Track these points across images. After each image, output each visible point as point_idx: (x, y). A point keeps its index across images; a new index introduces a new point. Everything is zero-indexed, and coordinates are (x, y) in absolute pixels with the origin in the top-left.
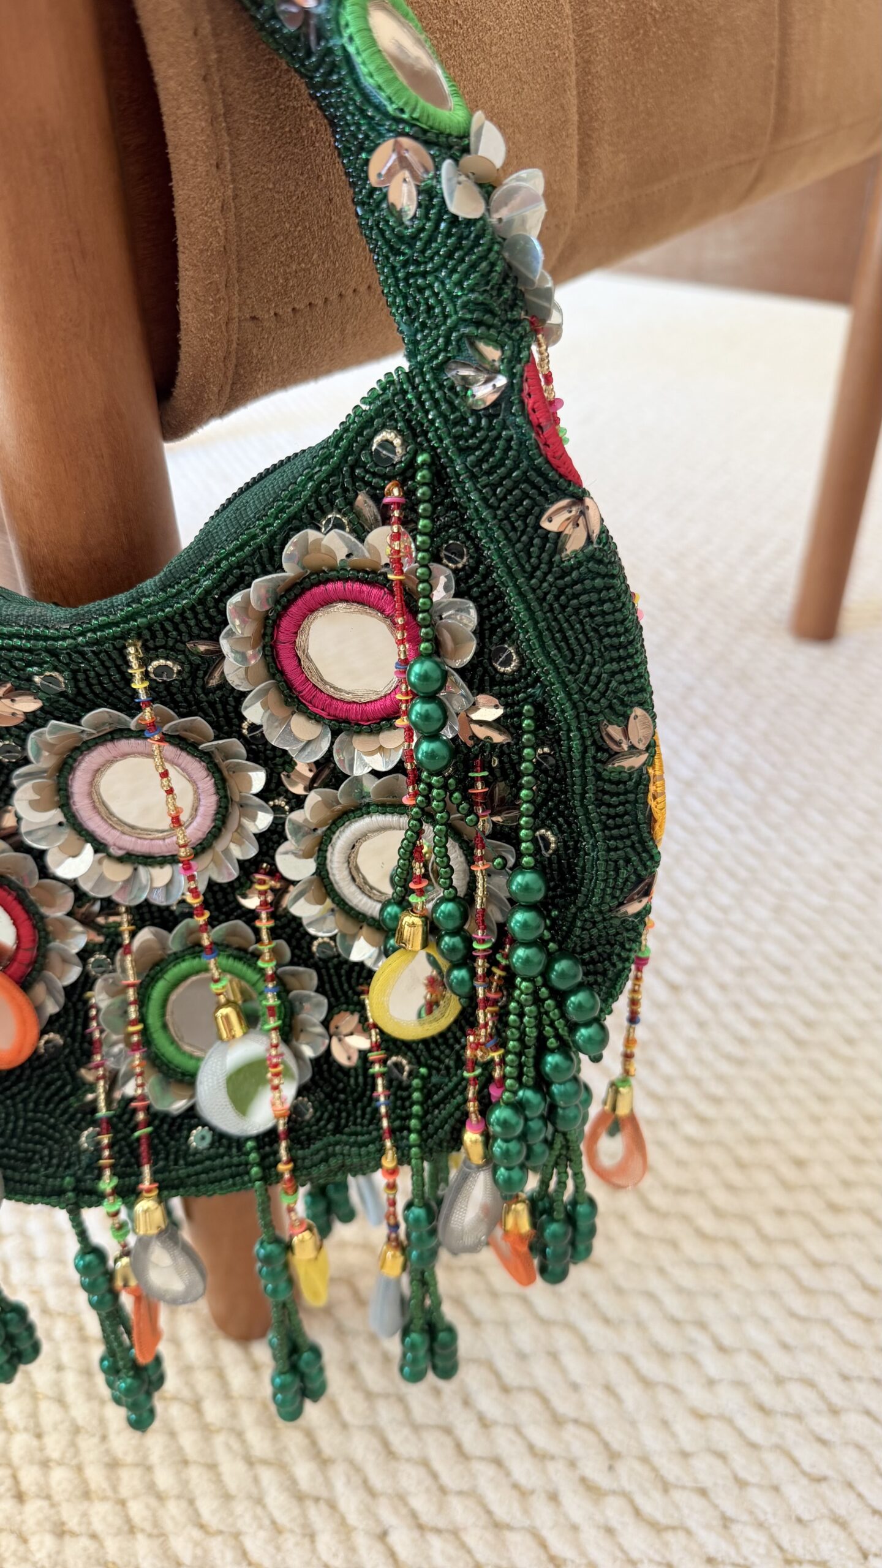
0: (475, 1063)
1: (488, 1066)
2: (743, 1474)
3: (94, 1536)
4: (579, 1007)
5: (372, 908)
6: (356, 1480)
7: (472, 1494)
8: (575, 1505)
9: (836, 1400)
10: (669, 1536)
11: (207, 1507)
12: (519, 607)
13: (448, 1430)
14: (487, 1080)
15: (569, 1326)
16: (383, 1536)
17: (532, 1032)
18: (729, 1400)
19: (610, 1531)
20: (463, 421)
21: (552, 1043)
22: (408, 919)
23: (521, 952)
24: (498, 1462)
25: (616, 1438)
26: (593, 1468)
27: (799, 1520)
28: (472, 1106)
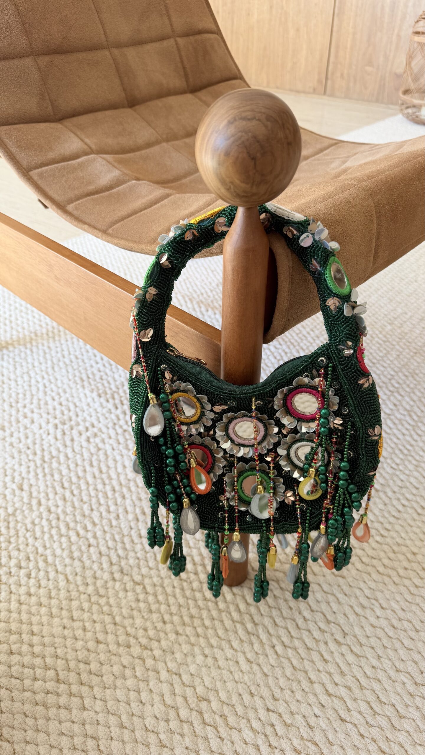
0: (326, 508)
1: (329, 509)
2: (385, 645)
3: (187, 636)
4: (355, 497)
5: (301, 465)
6: (265, 630)
7: (301, 639)
8: (332, 646)
9: (418, 628)
10: (361, 659)
11: (220, 632)
12: (351, 401)
13: (294, 620)
14: (328, 513)
15: (333, 595)
16: (274, 647)
17: (342, 502)
18: (383, 623)
19: (343, 655)
20: (342, 358)
21: (347, 505)
22: (311, 469)
23: (341, 482)
24: (309, 631)
25: (346, 629)
26: (339, 637)
27: (402, 660)
28: (323, 519)
